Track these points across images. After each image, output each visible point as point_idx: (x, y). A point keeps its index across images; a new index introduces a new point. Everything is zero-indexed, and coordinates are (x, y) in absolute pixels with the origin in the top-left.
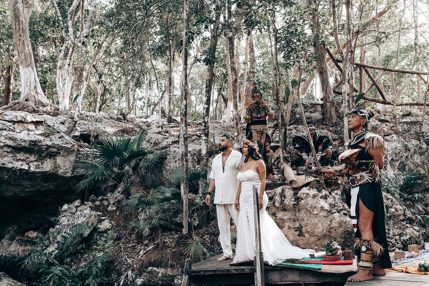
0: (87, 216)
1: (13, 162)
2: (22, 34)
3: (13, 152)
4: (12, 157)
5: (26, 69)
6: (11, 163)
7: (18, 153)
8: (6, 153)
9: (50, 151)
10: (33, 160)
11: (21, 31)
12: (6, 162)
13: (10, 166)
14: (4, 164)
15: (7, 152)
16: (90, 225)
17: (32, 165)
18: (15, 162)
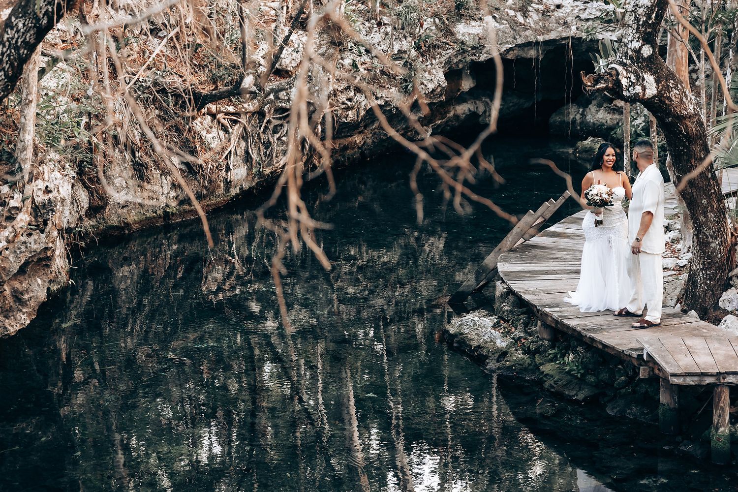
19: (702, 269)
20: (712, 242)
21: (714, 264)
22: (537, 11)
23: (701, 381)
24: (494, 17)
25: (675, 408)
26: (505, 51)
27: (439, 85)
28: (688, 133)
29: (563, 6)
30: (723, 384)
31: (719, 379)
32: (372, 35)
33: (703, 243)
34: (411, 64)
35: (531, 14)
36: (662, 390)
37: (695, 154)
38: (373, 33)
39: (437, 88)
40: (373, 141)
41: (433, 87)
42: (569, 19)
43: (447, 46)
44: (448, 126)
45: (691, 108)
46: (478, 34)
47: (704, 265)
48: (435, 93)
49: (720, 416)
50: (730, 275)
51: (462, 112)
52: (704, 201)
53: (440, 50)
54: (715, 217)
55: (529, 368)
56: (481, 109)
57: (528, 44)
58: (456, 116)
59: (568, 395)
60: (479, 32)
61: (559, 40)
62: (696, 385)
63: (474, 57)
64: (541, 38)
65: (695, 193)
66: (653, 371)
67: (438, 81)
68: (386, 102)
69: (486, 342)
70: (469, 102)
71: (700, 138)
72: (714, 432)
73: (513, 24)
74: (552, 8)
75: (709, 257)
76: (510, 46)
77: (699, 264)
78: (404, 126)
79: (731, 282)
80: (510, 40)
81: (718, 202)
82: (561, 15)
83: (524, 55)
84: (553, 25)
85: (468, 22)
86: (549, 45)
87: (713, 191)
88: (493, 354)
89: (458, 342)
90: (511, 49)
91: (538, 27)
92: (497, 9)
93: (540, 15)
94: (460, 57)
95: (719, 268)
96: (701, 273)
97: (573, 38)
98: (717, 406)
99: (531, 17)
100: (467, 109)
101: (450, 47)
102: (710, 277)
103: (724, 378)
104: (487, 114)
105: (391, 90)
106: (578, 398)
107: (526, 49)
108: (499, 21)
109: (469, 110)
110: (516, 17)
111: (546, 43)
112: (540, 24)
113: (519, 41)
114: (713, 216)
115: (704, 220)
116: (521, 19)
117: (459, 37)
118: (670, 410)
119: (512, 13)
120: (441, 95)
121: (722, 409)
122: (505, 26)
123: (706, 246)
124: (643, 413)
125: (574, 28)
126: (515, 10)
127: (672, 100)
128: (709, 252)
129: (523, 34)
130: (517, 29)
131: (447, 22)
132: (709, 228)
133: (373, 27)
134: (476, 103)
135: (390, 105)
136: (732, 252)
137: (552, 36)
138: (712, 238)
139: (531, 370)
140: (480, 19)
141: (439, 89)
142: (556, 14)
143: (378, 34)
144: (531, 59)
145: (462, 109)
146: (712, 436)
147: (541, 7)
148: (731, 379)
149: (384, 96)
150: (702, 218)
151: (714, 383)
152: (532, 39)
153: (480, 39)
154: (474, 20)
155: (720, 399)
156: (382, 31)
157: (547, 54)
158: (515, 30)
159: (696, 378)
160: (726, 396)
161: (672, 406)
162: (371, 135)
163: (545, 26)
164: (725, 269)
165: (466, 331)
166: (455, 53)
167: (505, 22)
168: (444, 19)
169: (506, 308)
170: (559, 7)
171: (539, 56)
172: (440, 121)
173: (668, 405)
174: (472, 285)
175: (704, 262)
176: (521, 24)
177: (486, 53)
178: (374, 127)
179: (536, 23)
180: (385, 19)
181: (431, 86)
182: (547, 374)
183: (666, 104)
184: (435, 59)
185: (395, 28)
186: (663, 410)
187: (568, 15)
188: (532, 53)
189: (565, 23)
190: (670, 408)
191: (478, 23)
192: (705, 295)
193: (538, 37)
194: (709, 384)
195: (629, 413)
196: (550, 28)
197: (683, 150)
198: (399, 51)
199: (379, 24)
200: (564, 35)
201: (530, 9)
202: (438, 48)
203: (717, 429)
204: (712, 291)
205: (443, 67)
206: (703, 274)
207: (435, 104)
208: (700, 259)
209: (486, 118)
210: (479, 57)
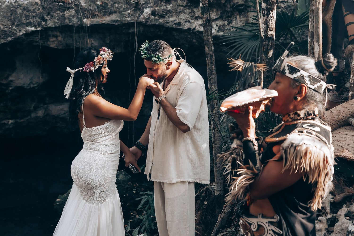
1: (191, 21)
3: (190, 6)
4: (190, 13)
6: (189, 22)
7: (195, 8)
8: (182, 8)
9: (234, 4)
10: (215, 17)
12: (182, 21)
13: (186, 26)
14: (179, 24)
15: (182, 6)
17: (215, 26)
18: (193, 21)
26: (27, 35)
76: (35, 29)
91: (91, 7)
113: (53, 23)
129: (57, 13)
137: (109, 19)
152: (73, 22)
193: (85, 19)
196: (112, 9)
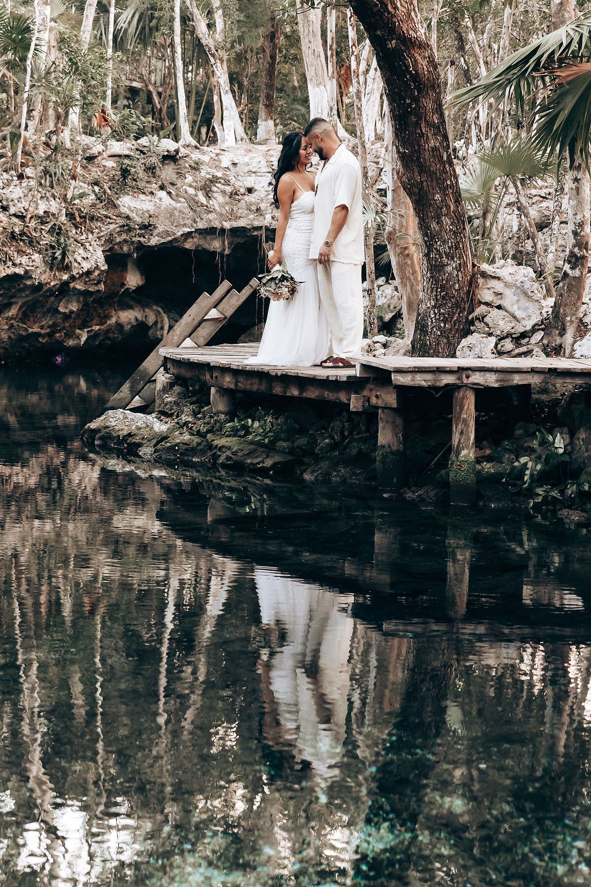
0: (389, 297)
2: (312, 40)
5: (317, 89)
11: (311, 35)
16: (392, 307)
19: (434, 307)
20: (448, 265)
21: (451, 298)
22: (224, 192)
23: (435, 380)
24: (169, 193)
25: (398, 451)
26: (182, 235)
27: (97, 268)
28: (417, 72)
29: (256, 190)
30: (466, 385)
31: (460, 379)
32: (11, 189)
33: (435, 266)
34: (60, 229)
35: (215, 195)
36: (381, 425)
37: (426, 115)
38: (12, 187)
39: (94, 271)
40: (10, 337)
41: (89, 266)
42: (263, 206)
43: (108, 220)
44: (109, 338)
45: (423, 31)
46: (148, 211)
47: (437, 300)
48: (92, 277)
49: (462, 433)
50: (470, 317)
51: (127, 320)
52: (437, 197)
53: (99, 224)
54: (452, 224)
55: (199, 448)
56: (151, 319)
57: (211, 232)
58: (119, 326)
59: (251, 464)
60: (149, 208)
61: (249, 230)
62: (429, 387)
63: (142, 239)
64: (227, 225)
65: (425, 183)
66: (368, 400)
67: (96, 260)
68: (26, 272)
69: (140, 428)
70: (136, 309)
71: (433, 87)
72: (454, 458)
73: (193, 204)
74: (242, 190)
75: (443, 288)
76: (189, 230)
77: (430, 300)
78: (51, 323)
79: (472, 328)
80: (189, 222)
81: (455, 202)
82: (253, 200)
83: (206, 246)
84: (242, 212)
85: (135, 195)
86: (238, 237)
87: (449, 182)
88: (149, 441)
89: (101, 438)
90: (190, 233)
91: (224, 212)
92: (173, 184)
93: (227, 198)
94: (124, 236)
95: (457, 305)
96: (432, 312)
97: (267, 229)
98: (459, 417)
99: (215, 198)
100: (133, 317)
101: (112, 221)
102: (444, 317)
103: (468, 377)
104: (159, 326)
105: (33, 257)
106: (265, 465)
107: (208, 237)
108: (175, 197)
109: (137, 319)
110: (196, 196)
111: (235, 231)
112: (227, 208)
113: (201, 225)
114: (449, 223)
115: (437, 228)
116: (202, 199)
117: (124, 210)
118: (392, 453)
119: (191, 191)
120: (99, 283)
121: (465, 421)
122: (182, 205)
123: (439, 271)
124: (355, 474)
125: (268, 217)
126: (195, 188)
127: (396, 8)
128: (443, 280)
129: (204, 216)
130: (198, 209)
131: (108, 191)
132: (444, 242)
133: (12, 180)
134: (144, 311)
135: (31, 277)
136: (473, 286)
137: (242, 223)
138: (447, 257)
139: (201, 450)
140: (152, 193)
141: (97, 273)
142: (246, 198)
143: (18, 188)
144: (214, 253)
145: (127, 317)
146: (452, 464)
147: (229, 189)
148: (477, 378)
149: (23, 263)
150: (434, 225)
151: (453, 385)
152: (217, 224)
153: (150, 216)
154: (144, 193)
155: (462, 409)
156: (24, 185)
157: (235, 248)
158: (195, 211)
159: (429, 377)
160: (469, 403)
161: (395, 448)
162: (6, 327)
163: (233, 210)
164: (464, 308)
165: (113, 424)
166: (118, 230)
167: (183, 200)
168: (106, 187)
169: (169, 399)
170: (250, 190)
171: (224, 250)
172: (98, 327)
173: (389, 446)
174: (125, 398)
175: (436, 296)
176: (202, 205)
177: (158, 235)
178: (10, 314)
179: (222, 206)
180: (29, 171)
181: (86, 266)
182: (223, 446)
183: (389, 12)
184: (92, 233)
185: (41, 184)
186: (382, 454)
187: (262, 200)
188: (216, 245)
189: (258, 210)
190: (391, 450)
191: (149, 198)
192: (438, 344)
193: (224, 223)
194: (447, 385)
195: (336, 476)
196: (239, 215)
197: (410, 105)
198: (45, 212)
199: (21, 177)
200: (257, 224)
201: (214, 189)
202: (97, 220)
203: (458, 453)
204: (448, 338)
205: (102, 245)
206: (435, 314)
207: (91, 293)
208: (432, 292)
209: (156, 331)
210: (149, 239)
